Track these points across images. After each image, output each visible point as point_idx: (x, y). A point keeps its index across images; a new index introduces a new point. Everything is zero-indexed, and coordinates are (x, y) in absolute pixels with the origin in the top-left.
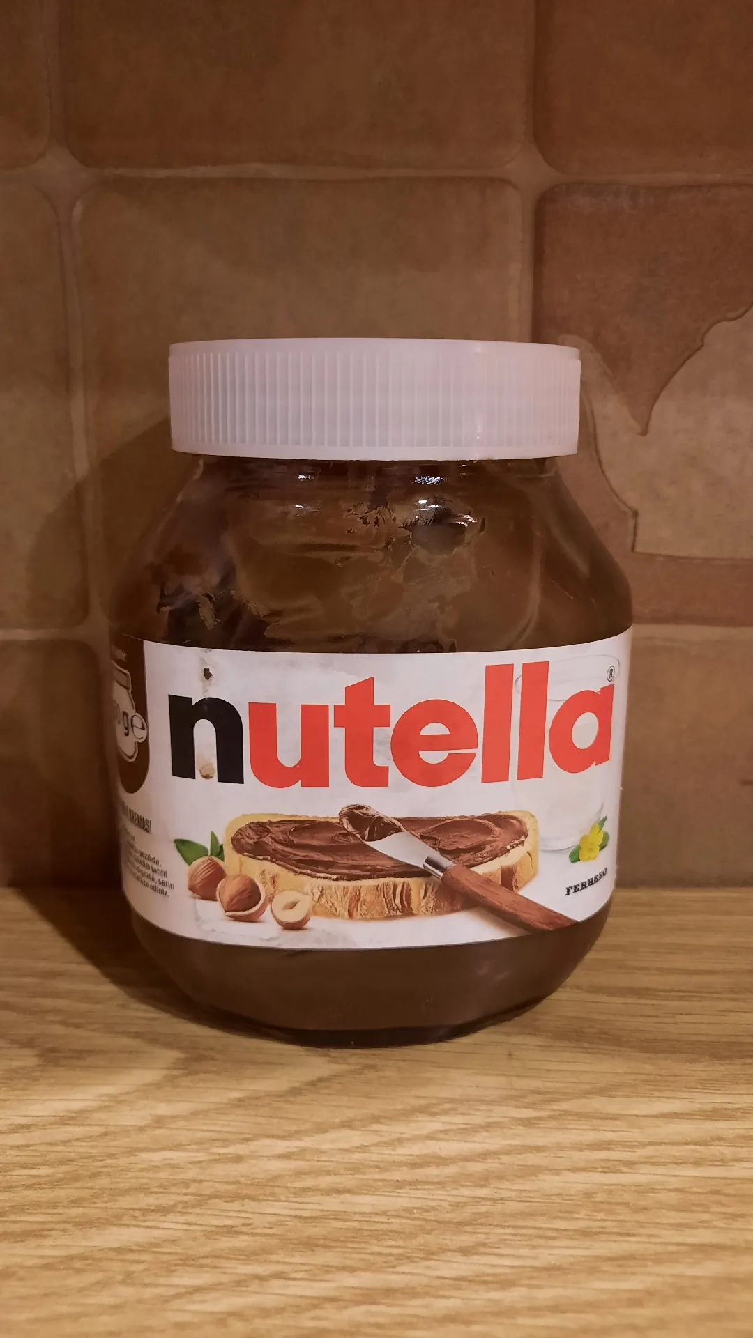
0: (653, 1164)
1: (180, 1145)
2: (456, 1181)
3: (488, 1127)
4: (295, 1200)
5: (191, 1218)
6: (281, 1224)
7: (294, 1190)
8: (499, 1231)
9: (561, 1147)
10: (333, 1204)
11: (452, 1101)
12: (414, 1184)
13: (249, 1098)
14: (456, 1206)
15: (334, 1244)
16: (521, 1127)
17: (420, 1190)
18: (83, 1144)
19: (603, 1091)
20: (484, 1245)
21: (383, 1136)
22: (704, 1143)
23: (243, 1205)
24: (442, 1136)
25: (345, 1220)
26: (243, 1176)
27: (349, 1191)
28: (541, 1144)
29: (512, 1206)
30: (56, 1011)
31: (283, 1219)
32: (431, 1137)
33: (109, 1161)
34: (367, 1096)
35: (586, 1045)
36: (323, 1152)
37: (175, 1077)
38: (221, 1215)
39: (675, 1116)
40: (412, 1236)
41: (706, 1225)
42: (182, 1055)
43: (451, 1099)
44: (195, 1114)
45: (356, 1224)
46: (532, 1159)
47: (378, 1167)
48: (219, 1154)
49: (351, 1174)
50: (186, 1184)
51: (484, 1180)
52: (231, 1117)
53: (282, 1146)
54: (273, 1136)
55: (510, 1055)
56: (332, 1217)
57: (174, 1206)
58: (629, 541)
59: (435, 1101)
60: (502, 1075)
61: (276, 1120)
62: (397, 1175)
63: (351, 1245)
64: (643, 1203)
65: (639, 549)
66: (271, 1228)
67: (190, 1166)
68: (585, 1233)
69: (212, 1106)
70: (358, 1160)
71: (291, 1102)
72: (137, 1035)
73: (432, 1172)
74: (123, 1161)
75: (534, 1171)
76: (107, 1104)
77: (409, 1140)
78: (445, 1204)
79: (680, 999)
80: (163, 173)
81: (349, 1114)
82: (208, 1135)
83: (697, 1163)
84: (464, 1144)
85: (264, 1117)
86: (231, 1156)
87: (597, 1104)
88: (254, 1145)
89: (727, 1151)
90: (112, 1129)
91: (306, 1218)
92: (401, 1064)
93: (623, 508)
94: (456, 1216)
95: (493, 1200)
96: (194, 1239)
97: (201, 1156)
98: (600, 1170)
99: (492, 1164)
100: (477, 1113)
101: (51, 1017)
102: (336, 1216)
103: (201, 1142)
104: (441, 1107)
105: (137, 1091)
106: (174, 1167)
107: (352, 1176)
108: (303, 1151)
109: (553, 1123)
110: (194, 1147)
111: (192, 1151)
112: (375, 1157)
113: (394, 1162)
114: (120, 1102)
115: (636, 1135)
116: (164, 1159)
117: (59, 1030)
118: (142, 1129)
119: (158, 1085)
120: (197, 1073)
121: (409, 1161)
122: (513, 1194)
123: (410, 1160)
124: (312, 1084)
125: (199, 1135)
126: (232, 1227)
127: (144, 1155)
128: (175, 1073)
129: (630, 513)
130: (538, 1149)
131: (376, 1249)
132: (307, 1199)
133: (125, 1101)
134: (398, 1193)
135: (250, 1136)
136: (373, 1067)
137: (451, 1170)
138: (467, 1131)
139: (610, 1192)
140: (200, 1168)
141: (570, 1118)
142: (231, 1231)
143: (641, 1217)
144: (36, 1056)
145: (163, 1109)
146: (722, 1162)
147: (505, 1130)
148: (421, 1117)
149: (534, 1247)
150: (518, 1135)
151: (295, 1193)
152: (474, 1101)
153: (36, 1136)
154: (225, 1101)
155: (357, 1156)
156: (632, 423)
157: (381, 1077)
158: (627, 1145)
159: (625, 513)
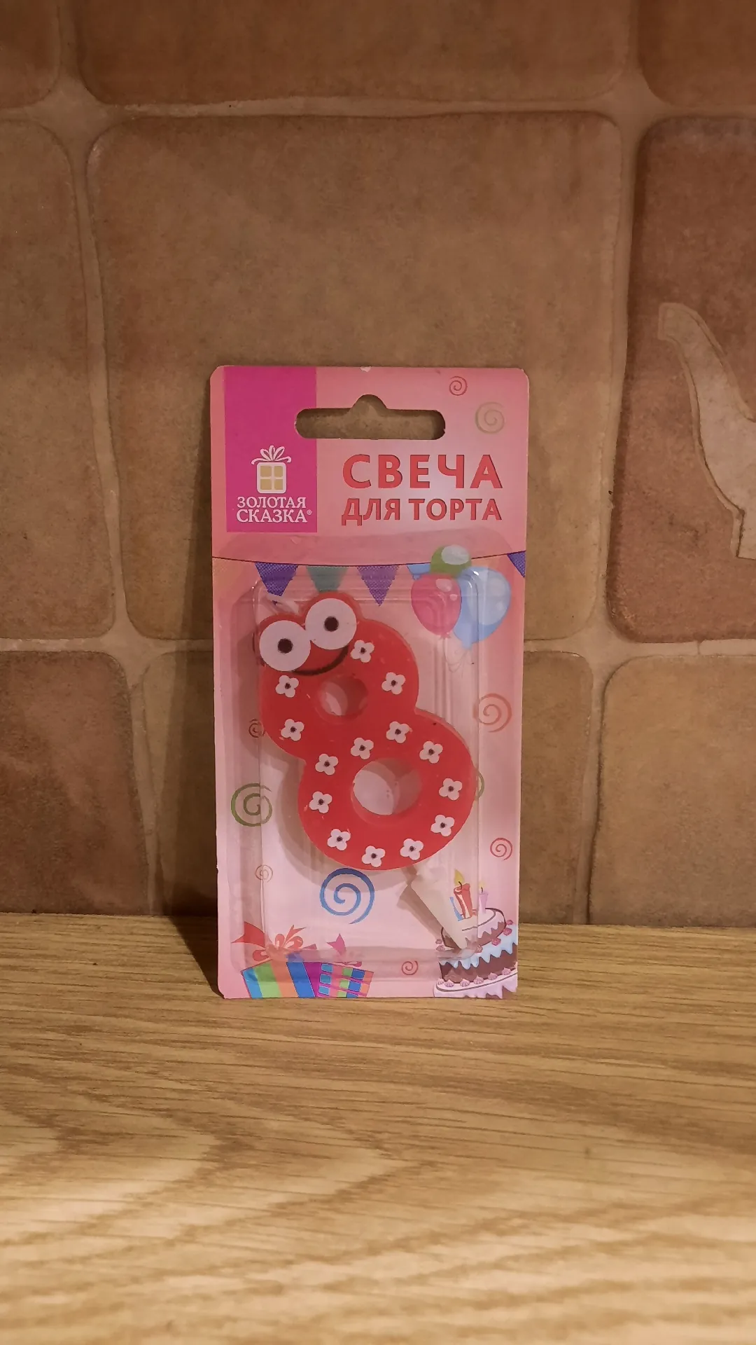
1: (213, 1267)
3: (565, 1253)
9: (649, 1285)
11: (522, 1215)
12: (481, 1332)
13: (294, 1204)
16: (604, 1255)
18: (105, 1262)
19: (696, 1207)
21: (444, 1262)
24: (511, 1264)
26: (283, 1314)
28: (626, 1280)
30: (79, 1078)
32: (499, 1265)
33: (134, 1288)
34: (424, 1205)
35: (673, 1141)
36: (376, 1283)
37: (210, 1172)
42: (218, 1143)
43: (523, 1213)
44: (230, 1223)
46: (617, 1302)
47: (438, 1306)
48: (257, 1282)
49: (407, 1315)
50: (219, 1323)
51: (562, 1329)
52: (272, 1230)
53: (331, 1273)
54: (318, 1259)
55: (587, 1152)
58: (734, 542)
59: (503, 1215)
60: (579, 1180)
61: (322, 1236)
62: (460, 1319)
65: (744, 554)
67: (224, 1297)
69: (251, 1214)
70: (415, 1295)
71: (340, 1212)
72: (169, 1114)
73: (500, 1316)
74: (148, 1288)
75: (620, 1319)
76: (133, 1207)
77: (473, 1268)
80: (194, 110)
81: (403, 1230)
82: (246, 1253)
84: (537, 1277)
85: (307, 1230)
86: (270, 1284)
87: (691, 1225)
88: (297, 1271)
90: (136, 1243)
93: (729, 507)
97: (235, 1284)
98: (698, 1320)
99: (571, 1307)
100: (552, 1233)
101: (74, 1086)
103: (235, 1264)
104: (510, 1223)
105: (167, 1190)
106: (206, 1298)
108: (353, 1280)
109: (639, 1250)
110: (229, 1270)
111: (227, 1276)
112: (435, 1292)
113: (457, 1300)
114: (147, 1205)
115: (737, 1271)
116: (195, 1287)
117: (82, 1103)
118: (170, 1244)
119: (188, 1183)
120: (234, 1166)
121: (474, 1300)
123: (476, 1297)
124: (362, 1186)
125: (236, 1254)
127: (173, 1281)
128: (209, 1166)
129: (735, 512)
130: (623, 1287)
133: (151, 1204)
135: (290, 1257)
136: (431, 1164)
137: (522, 1314)
138: (543, 1258)
141: (659, 1243)
144: (57, 1139)
145: (196, 1216)
147: (585, 1259)
148: (486, 1237)
150: (600, 1266)
152: (548, 1215)
153: (53, 1250)
154: (265, 1207)
155: (415, 1291)
156: (744, 407)
157: (442, 1179)
158: (727, 1285)
159: (729, 511)
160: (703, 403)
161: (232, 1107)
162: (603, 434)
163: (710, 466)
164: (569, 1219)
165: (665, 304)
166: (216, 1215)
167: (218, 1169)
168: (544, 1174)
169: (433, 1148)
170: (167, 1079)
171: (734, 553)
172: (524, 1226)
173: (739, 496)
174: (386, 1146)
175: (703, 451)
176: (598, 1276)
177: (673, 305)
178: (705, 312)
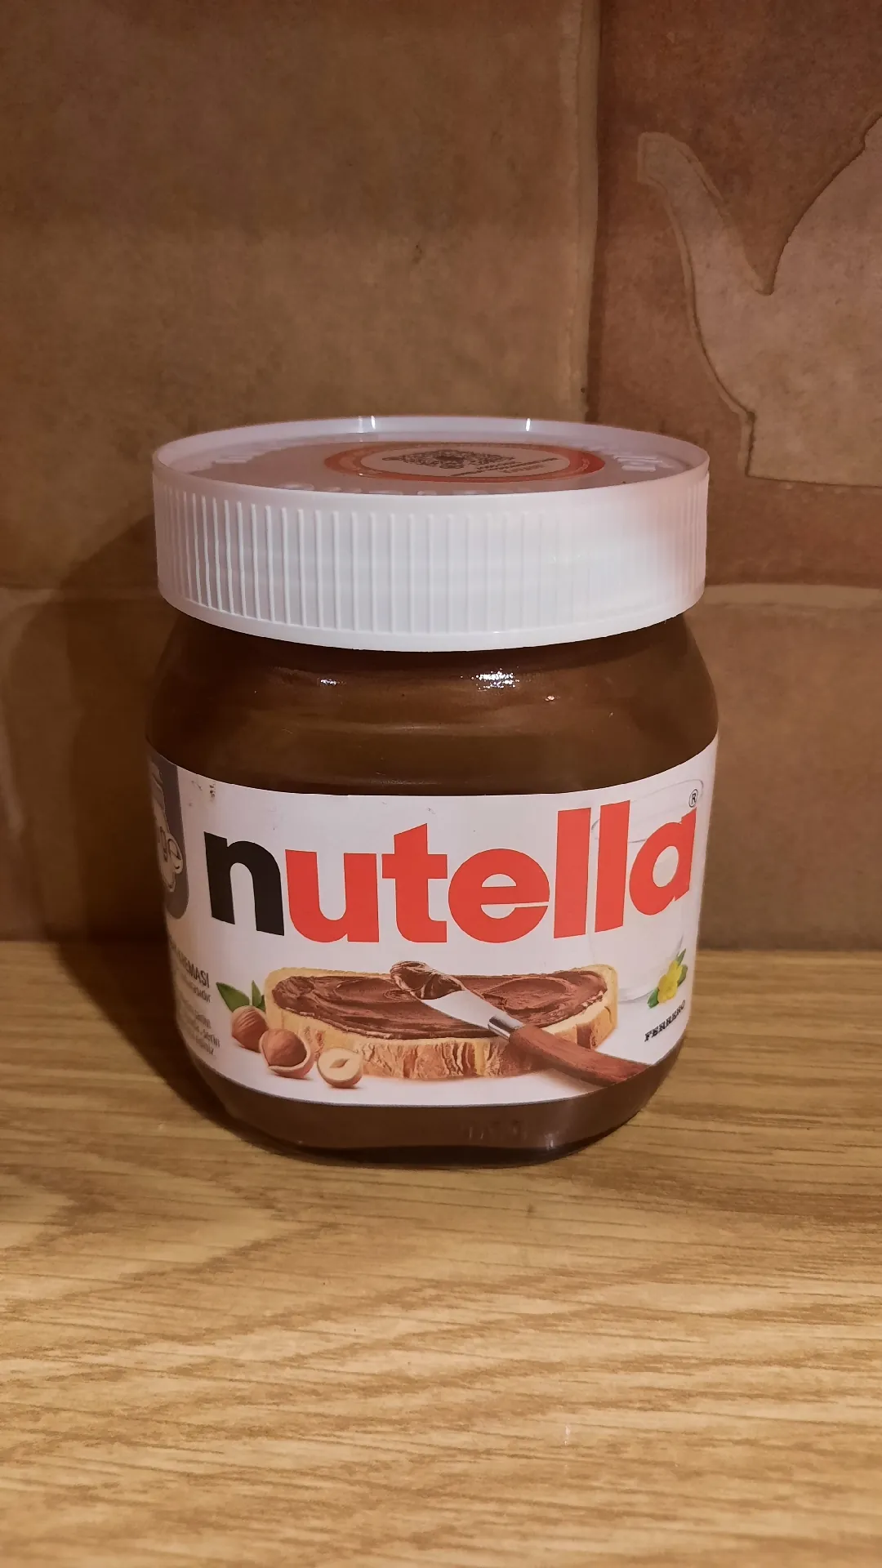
0: (719, 1397)
1: (39, 1349)
2: (425, 1419)
3: (482, 1329)
4: (187, 1445)
5: (33, 1473)
6: (159, 1485)
7: (187, 1429)
8: (478, 1506)
9: (584, 1365)
10: (239, 1453)
11: (436, 1284)
12: (363, 1422)
13: (151, 1274)
14: (420, 1461)
15: (231, 1522)
16: (532, 1331)
17: (370, 1433)
19: (657, 1273)
20: (451, 1530)
21: (328, 1341)
22: (796, 1363)
23: (110, 1453)
24: (414, 1342)
25: (253, 1483)
26: (119, 1403)
27: (267, 1433)
28: (556, 1359)
29: (504, 1465)
31: (164, 1477)
32: (399, 1344)
34: (317, 1273)
35: (640, 1196)
36: (242, 1366)
37: (53, 1238)
38: (76, 1468)
39: (757, 1316)
40: (348, 1511)
41: (783, 1503)
42: (71, 1203)
43: (438, 1282)
44: (69, 1297)
45: (267, 1490)
46: (539, 1384)
47: (314, 1392)
48: (91, 1366)
49: (274, 1404)
50: (35, 1415)
51: (464, 1419)
52: (120, 1304)
53: (185, 1354)
54: (173, 1338)
55: (530, 1210)
56: (235, 1476)
57: (13, 1449)
58: (742, 456)
59: (413, 1284)
60: (514, 1243)
61: (182, 1311)
62: (339, 1408)
63: (255, 1525)
64: (695, 1464)
65: (756, 471)
66: (145, 1492)
67: (48, 1384)
68: (606, 1515)
69: (97, 1286)
70: (288, 1380)
71: (209, 1283)
72: (15, 1170)
73: (392, 1402)
75: (541, 1404)
77: (365, 1347)
78: (403, 1458)
79: (782, 1123)
81: (287, 1302)
82: (83, 1332)
83: (783, 1396)
84: (447, 1356)
85: (165, 1305)
86: (107, 1368)
87: (646, 1294)
88: (142, 1353)
89: (827, 1377)
91: (196, 1477)
92: (375, 1222)
93: (735, 409)
94: (417, 1480)
95: (475, 1453)
96: (30, 1507)
97: (64, 1368)
98: (638, 1405)
99: (480, 1392)
100: (469, 1304)
102: (243, 1475)
103: (69, 1345)
104: (421, 1294)
106: (23, 1384)
107: (275, 1407)
108: (213, 1361)
109: (578, 1324)
110: (58, 1352)
111: (55, 1359)
112: (312, 1376)
113: (340, 1385)
115: (695, 1346)
116: (13, 1372)
119: (25, 1250)
120: (86, 1230)
121: (361, 1384)
122: (505, 1444)
123: (364, 1382)
124: (243, 1252)
125: (69, 1333)
126: (89, 1488)
128: (54, 1230)
129: (743, 416)
130: (550, 1368)
131: (290, 1533)
132: (203, 1446)
134: (339, 1437)
135: (141, 1336)
136: (333, 1226)
137: (420, 1400)
139: (647, 1443)
140: (63, 1388)
141: (604, 1316)
142: (85, 1496)
143: (688, 1488)
145: (26, 1289)
146: (818, 1395)
147: (508, 1335)
148: (387, 1310)
149: (524, 1536)
150: (526, 1344)
151: (189, 1435)
152: (467, 1284)
154: (116, 1278)
155: (288, 1373)
156: (751, 274)
157: (342, 1243)
158: (681, 1364)
159: (737, 416)
160: (699, 269)
161: (94, 1162)
162: (571, 312)
163: (711, 354)
164: (493, 1289)
165: (644, 135)
166: (54, 1287)
167: (67, 1234)
168: (470, 1237)
169: (337, 1207)
170: (18, 1129)
171: (742, 468)
172: (438, 1298)
173: (747, 393)
174: (280, 1206)
175: (699, 334)
176: (522, 1354)
177: (656, 135)
178: (700, 147)
